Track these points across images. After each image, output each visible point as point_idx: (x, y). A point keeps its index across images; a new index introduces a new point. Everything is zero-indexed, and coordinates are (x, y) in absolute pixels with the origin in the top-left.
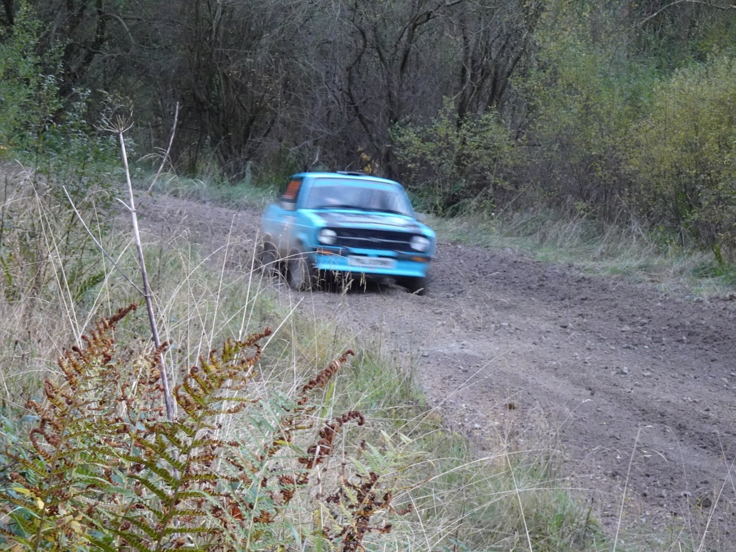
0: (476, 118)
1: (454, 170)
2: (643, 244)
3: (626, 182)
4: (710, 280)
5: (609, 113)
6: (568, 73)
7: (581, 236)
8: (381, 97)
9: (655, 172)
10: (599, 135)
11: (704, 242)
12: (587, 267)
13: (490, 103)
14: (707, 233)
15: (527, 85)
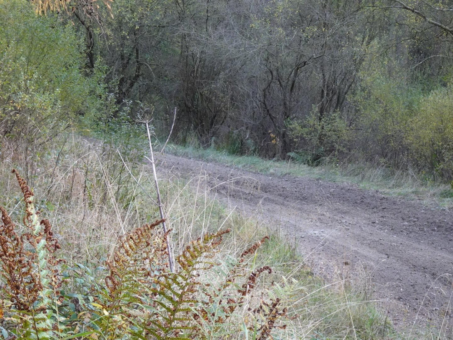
0: (328, 116)
1: (318, 142)
2: (414, 180)
3: (406, 149)
4: (449, 199)
5: (397, 113)
6: (376, 92)
7: (383, 176)
8: (281, 105)
9: (421, 143)
10: (392, 124)
11: (446, 179)
12: (385, 192)
13: (336, 108)
14: (447, 175)
15: (355, 99)
